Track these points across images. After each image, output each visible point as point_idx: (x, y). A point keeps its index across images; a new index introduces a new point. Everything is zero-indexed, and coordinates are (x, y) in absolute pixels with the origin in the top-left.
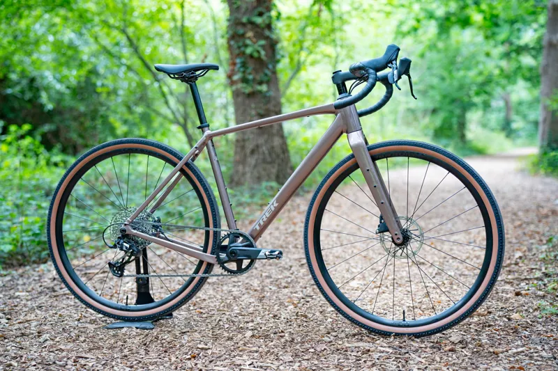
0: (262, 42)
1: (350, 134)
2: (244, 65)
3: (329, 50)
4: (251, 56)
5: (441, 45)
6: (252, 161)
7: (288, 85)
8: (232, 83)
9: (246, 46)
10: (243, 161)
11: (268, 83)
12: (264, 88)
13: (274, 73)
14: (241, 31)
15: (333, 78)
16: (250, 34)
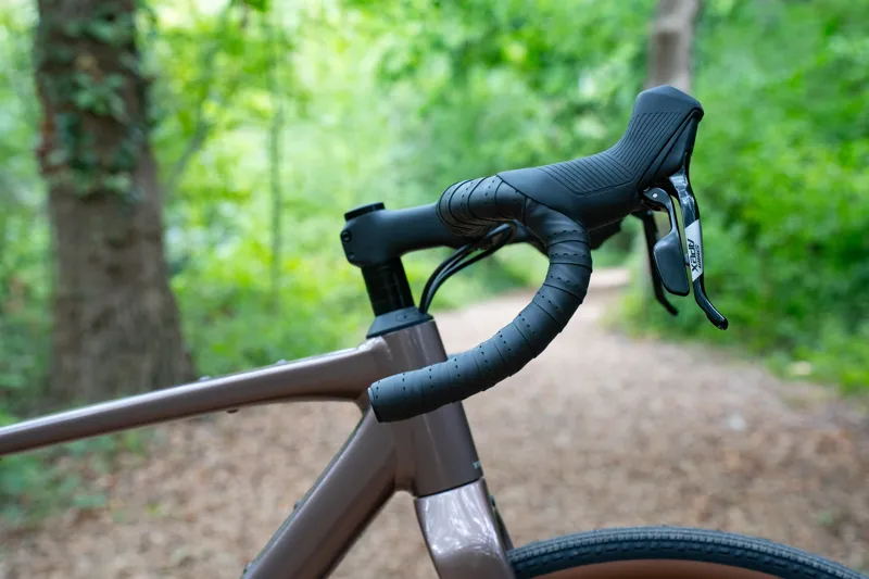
0: (116, 81)
1: (427, 502)
2: (75, 130)
3: (262, 100)
4: (90, 112)
5: (456, 97)
6: (95, 345)
7: (181, 166)
8: (47, 170)
9: (76, 87)
10: (74, 345)
11: (132, 170)
12: (122, 182)
13: (146, 148)
14: (64, 52)
15: (347, 237)
16: (86, 61)
